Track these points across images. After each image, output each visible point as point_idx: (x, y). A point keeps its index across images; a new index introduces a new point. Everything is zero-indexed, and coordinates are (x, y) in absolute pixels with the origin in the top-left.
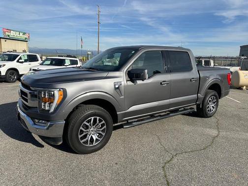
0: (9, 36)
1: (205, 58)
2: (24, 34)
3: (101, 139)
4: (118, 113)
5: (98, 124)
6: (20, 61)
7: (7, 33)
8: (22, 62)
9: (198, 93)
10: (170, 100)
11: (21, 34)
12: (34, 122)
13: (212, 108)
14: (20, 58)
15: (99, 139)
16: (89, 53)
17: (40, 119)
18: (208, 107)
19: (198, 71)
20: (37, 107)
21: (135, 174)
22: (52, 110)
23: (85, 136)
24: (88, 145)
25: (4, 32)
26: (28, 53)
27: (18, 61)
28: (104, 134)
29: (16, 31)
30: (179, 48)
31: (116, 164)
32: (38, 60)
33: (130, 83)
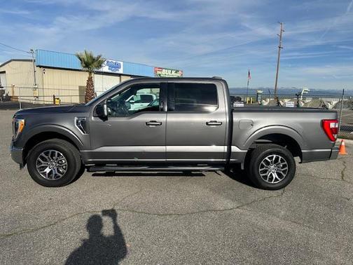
0: (160, 75)
2: (177, 72)
7: (159, 73)
9: (230, 145)
11: (173, 72)
16: (259, 92)
22: (16, 138)
25: (156, 71)
29: (168, 69)
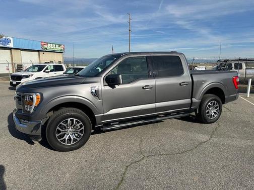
0: (46, 48)
1: (235, 60)
2: (60, 46)
3: (79, 139)
4: (95, 116)
5: (75, 125)
6: (46, 71)
7: (45, 46)
8: (48, 72)
9: (192, 98)
10: (156, 104)
11: (57, 46)
12: (20, 121)
13: (213, 114)
14: (47, 69)
15: (77, 139)
17: (25, 120)
18: (208, 113)
19: (191, 75)
20: (21, 109)
21: (97, 170)
22: (32, 111)
23: (63, 135)
24: (66, 144)
25: (43, 45)
26: (55, 64)
27: (44, 71)
28: (82, 135)
29: (53, 44)
30: (172, 52)
31: (86, 161)
32: (63, 70)
33: (108, 88)
